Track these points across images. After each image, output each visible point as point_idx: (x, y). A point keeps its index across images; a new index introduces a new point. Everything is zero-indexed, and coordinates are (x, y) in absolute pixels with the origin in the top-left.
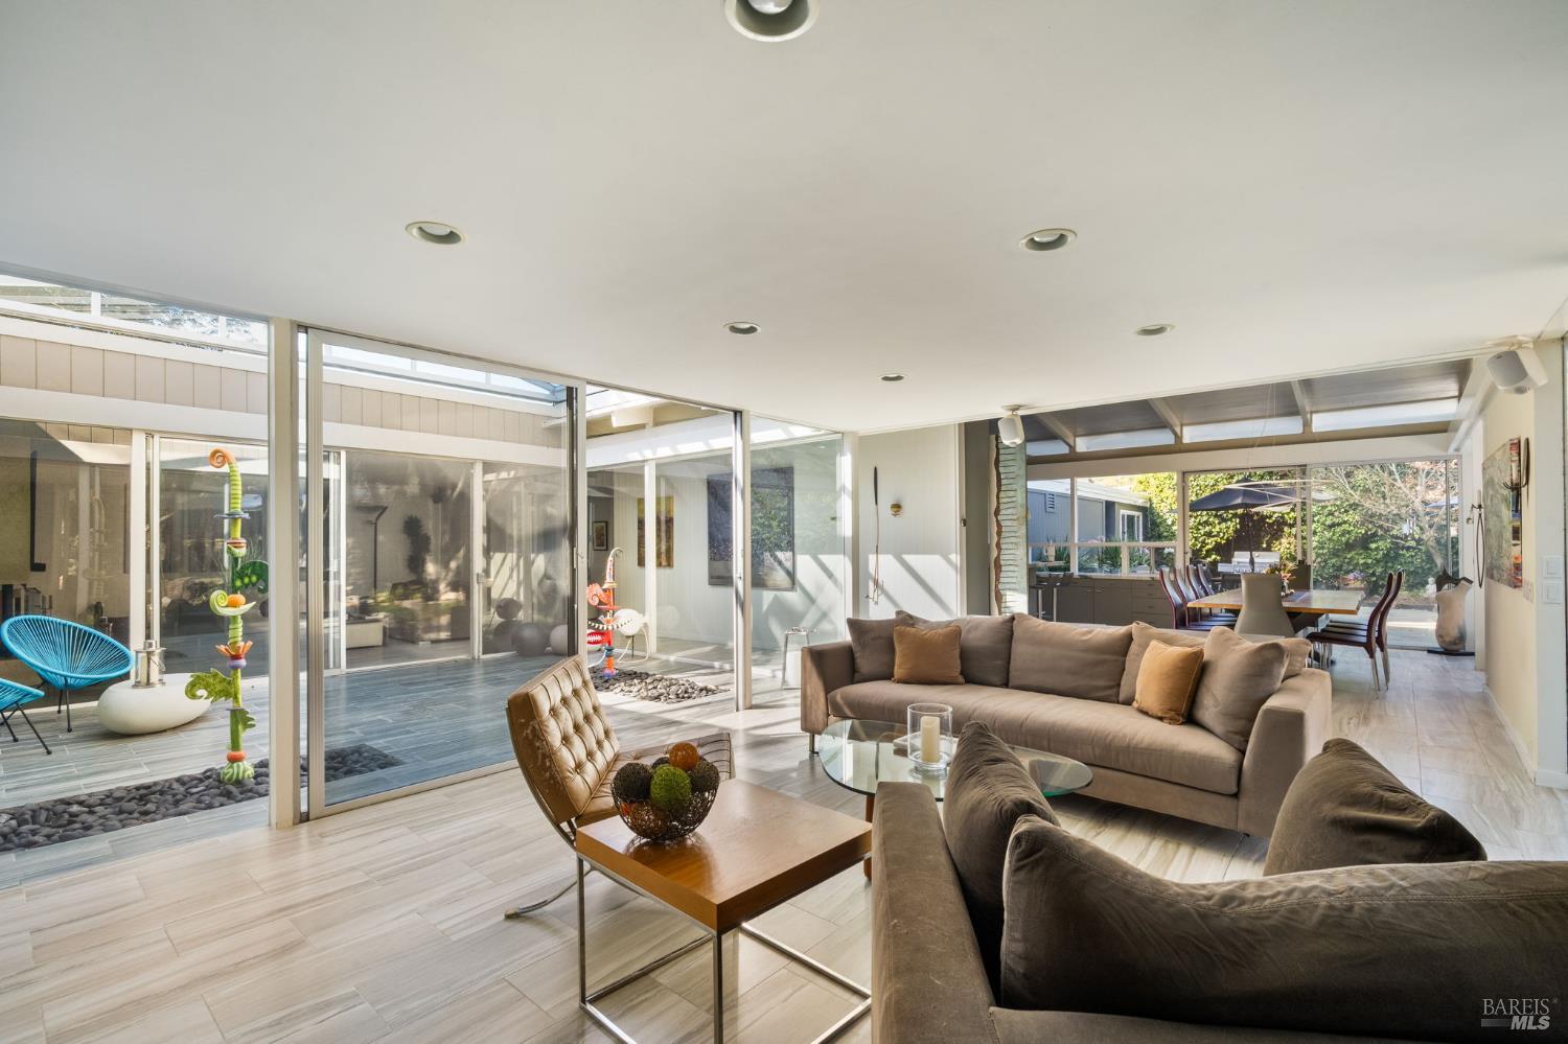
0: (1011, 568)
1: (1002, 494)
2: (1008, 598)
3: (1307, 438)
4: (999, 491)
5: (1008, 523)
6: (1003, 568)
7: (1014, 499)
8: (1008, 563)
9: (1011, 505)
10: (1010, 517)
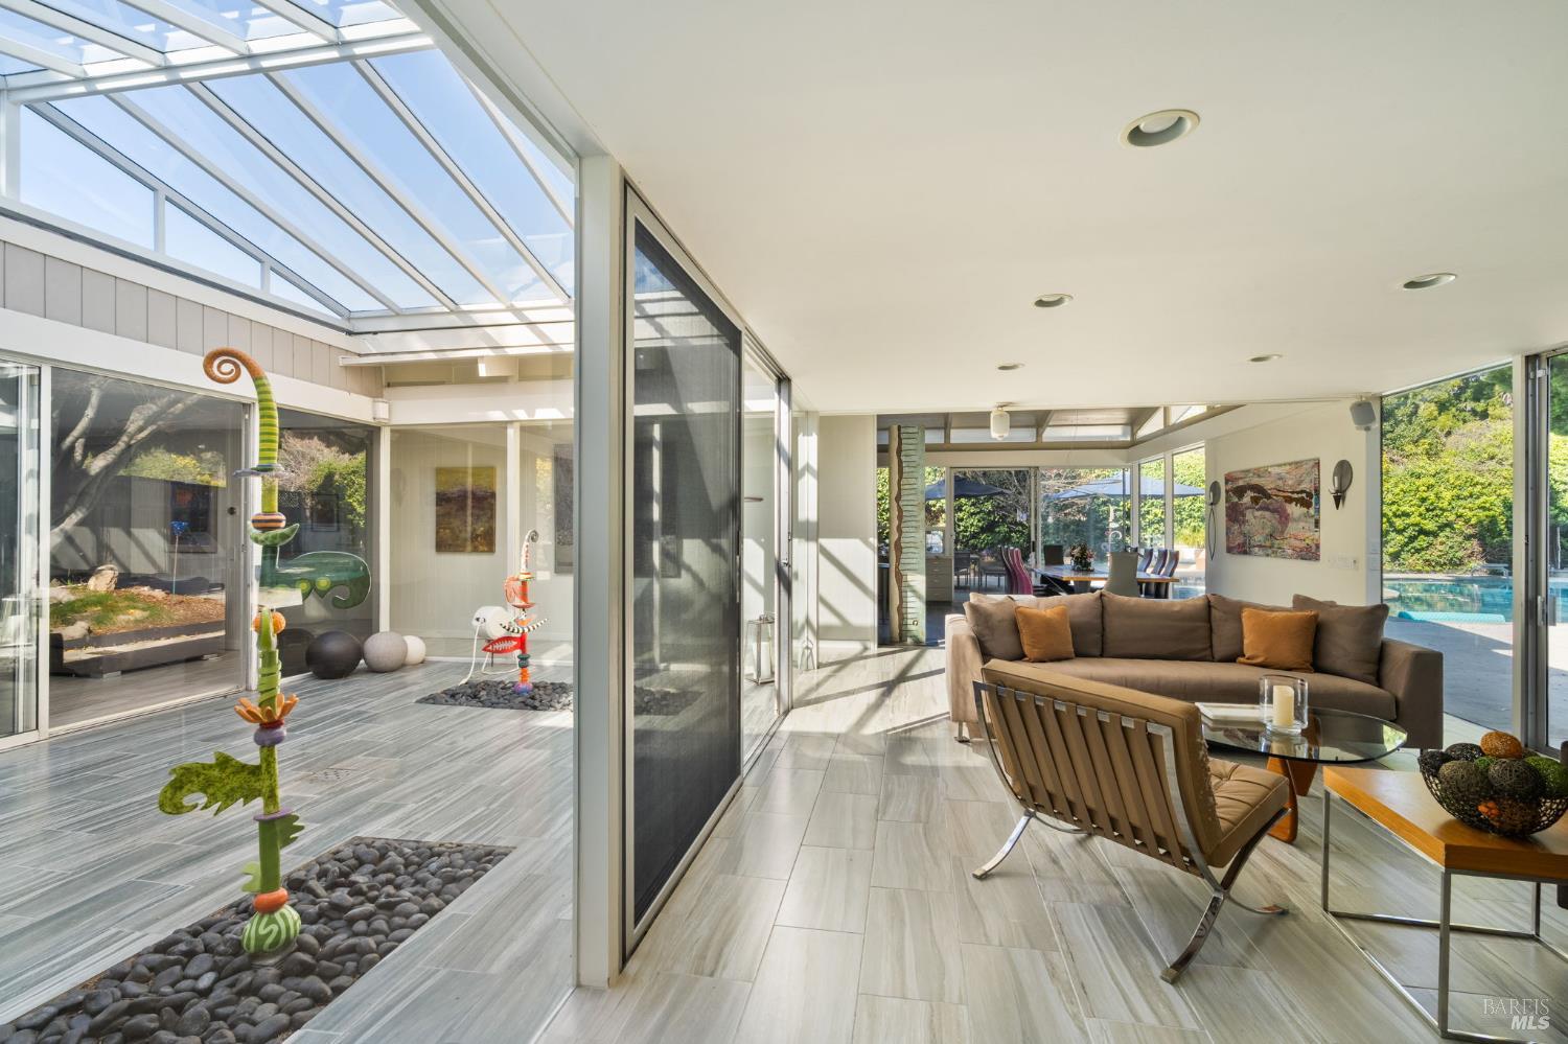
0: (912, 550)
1: (903, 481)
2: (909, 578)
3: (1039, 446)
4: (900, 478)
5: (909, 508)
6: (904, 550)
7: (915, 486)
8: (908, 545)
9: (913, 492)
10: (912, 503)
